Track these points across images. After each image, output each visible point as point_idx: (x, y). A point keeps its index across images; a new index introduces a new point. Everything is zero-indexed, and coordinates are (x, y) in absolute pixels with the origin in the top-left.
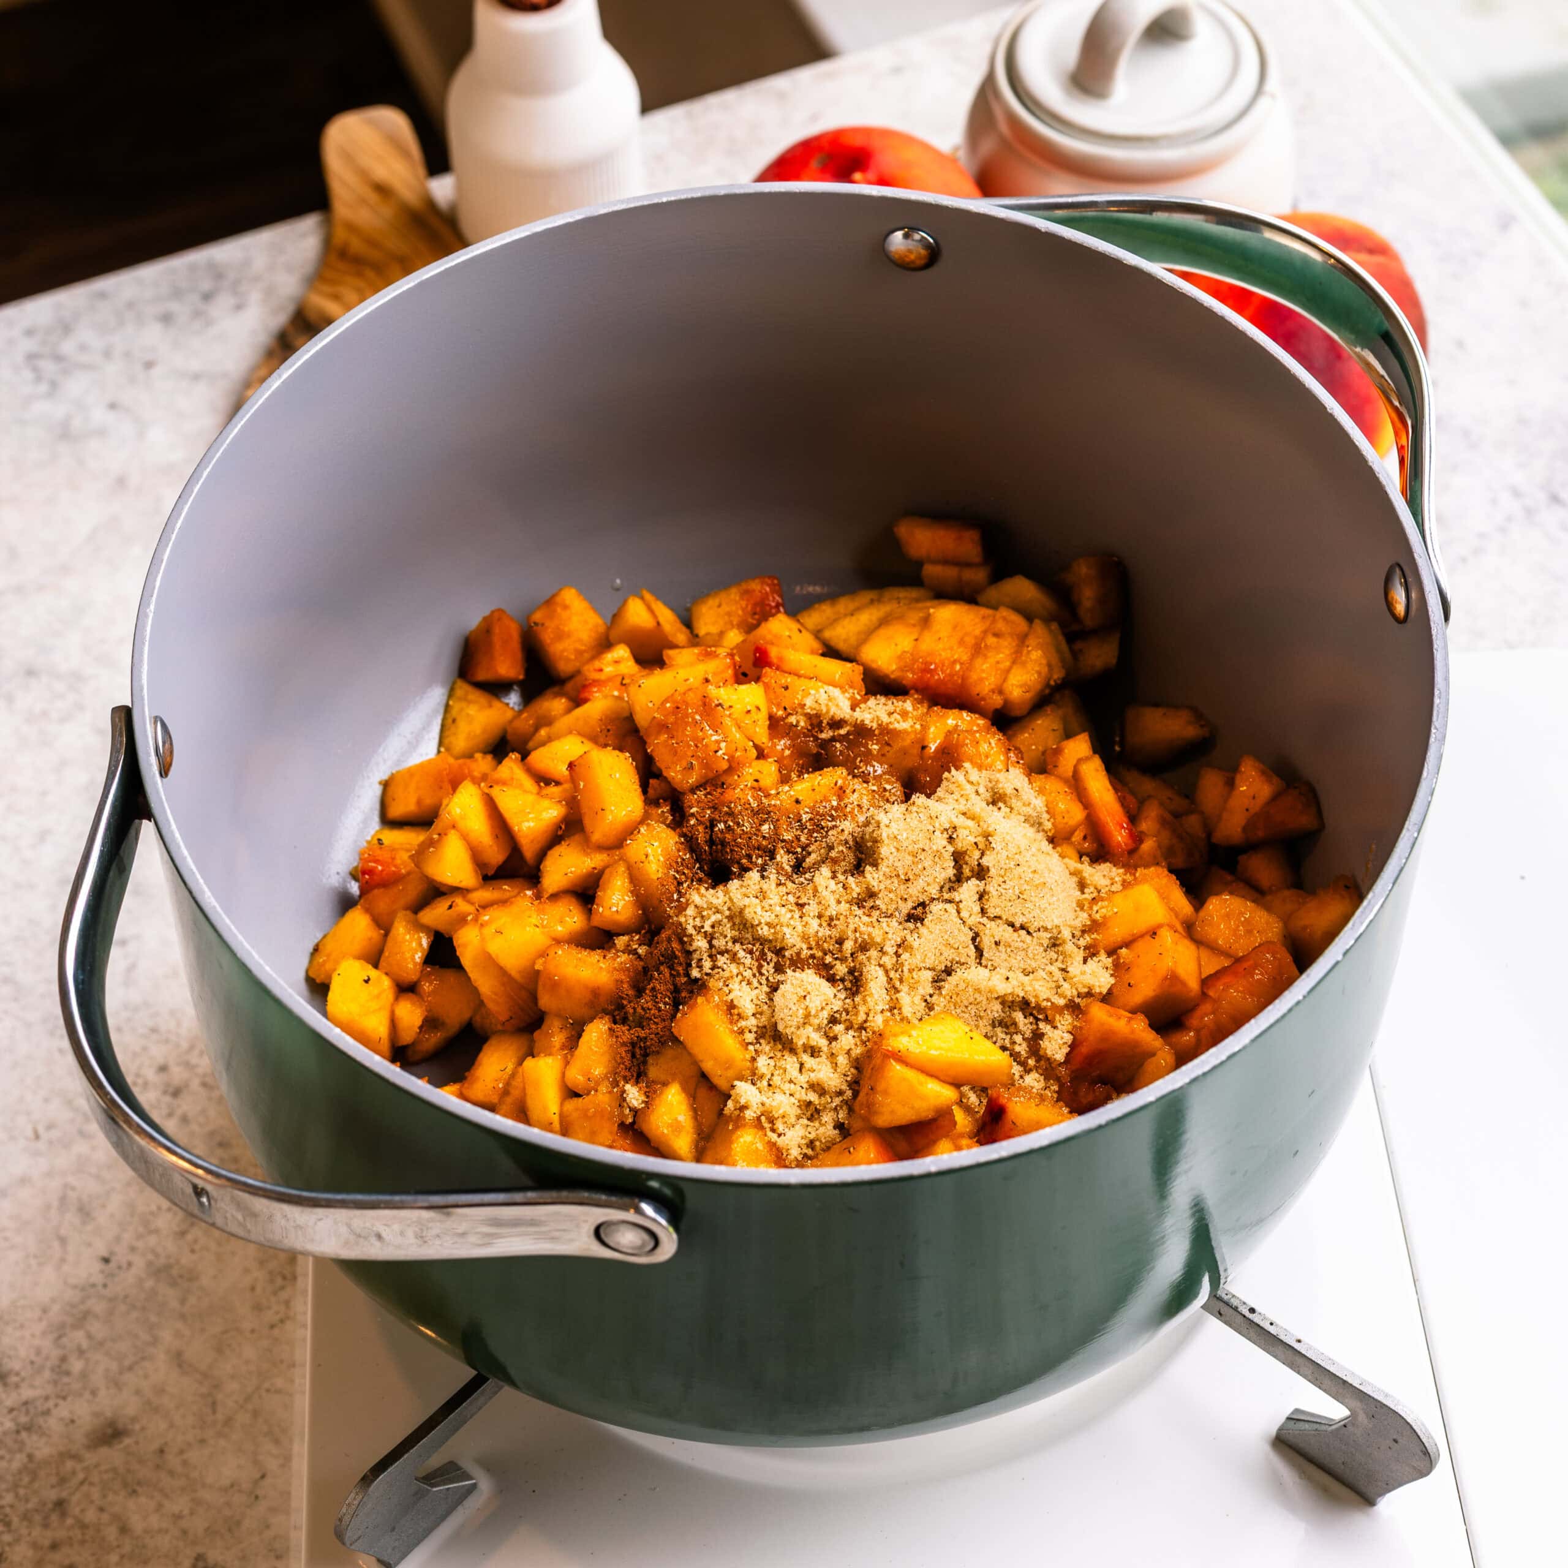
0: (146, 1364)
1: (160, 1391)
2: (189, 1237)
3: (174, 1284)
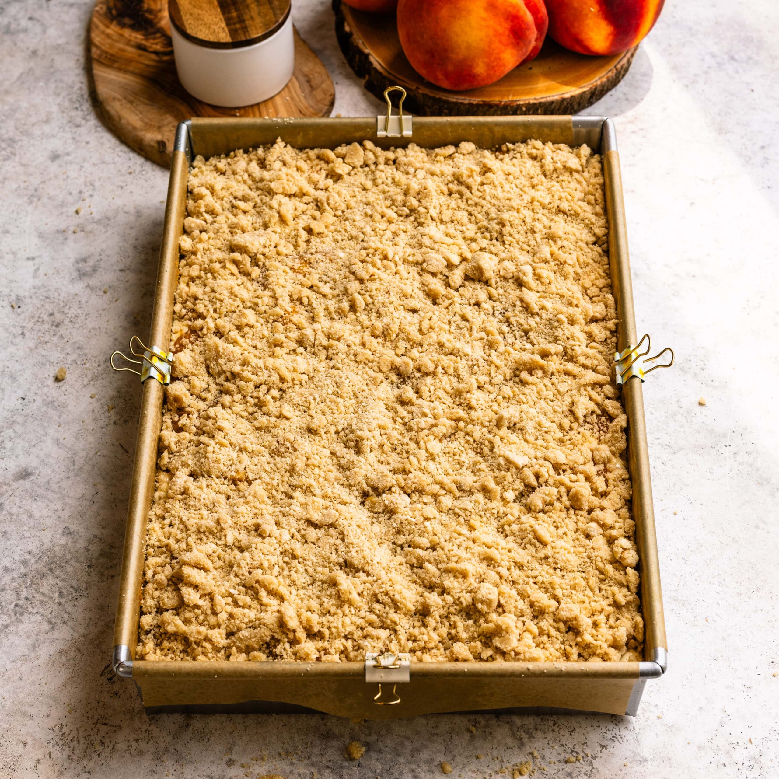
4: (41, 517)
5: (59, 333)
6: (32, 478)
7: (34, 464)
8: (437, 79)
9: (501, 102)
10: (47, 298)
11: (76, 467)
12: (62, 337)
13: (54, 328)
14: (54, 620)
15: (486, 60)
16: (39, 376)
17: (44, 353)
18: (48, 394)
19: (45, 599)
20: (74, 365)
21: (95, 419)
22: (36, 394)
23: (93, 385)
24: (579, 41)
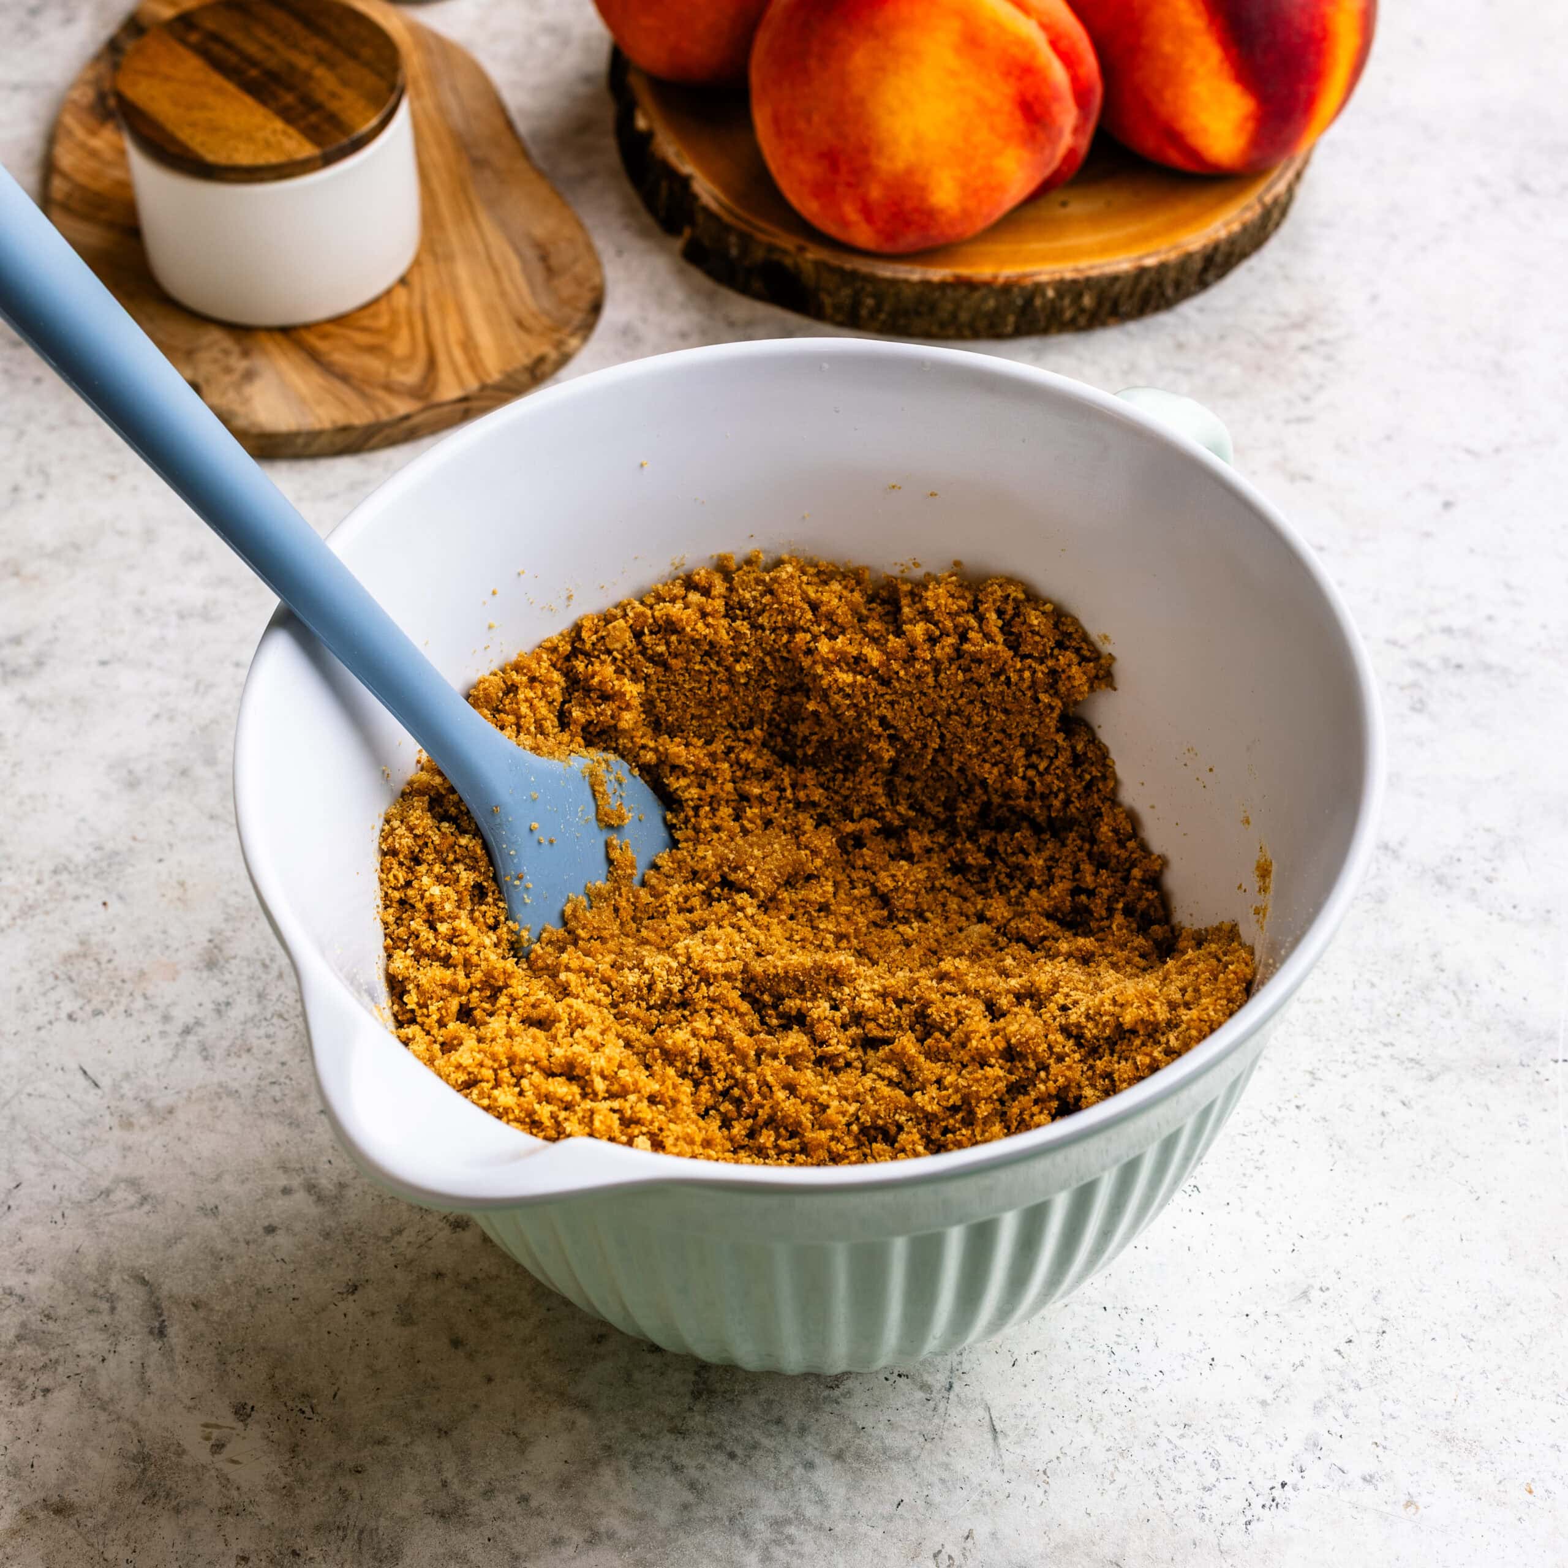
8: (845, 224)
9: (995, 277)
15: (958, 173)
21: (24, 1009)
23: (23, 929)
24: (1175, 137)
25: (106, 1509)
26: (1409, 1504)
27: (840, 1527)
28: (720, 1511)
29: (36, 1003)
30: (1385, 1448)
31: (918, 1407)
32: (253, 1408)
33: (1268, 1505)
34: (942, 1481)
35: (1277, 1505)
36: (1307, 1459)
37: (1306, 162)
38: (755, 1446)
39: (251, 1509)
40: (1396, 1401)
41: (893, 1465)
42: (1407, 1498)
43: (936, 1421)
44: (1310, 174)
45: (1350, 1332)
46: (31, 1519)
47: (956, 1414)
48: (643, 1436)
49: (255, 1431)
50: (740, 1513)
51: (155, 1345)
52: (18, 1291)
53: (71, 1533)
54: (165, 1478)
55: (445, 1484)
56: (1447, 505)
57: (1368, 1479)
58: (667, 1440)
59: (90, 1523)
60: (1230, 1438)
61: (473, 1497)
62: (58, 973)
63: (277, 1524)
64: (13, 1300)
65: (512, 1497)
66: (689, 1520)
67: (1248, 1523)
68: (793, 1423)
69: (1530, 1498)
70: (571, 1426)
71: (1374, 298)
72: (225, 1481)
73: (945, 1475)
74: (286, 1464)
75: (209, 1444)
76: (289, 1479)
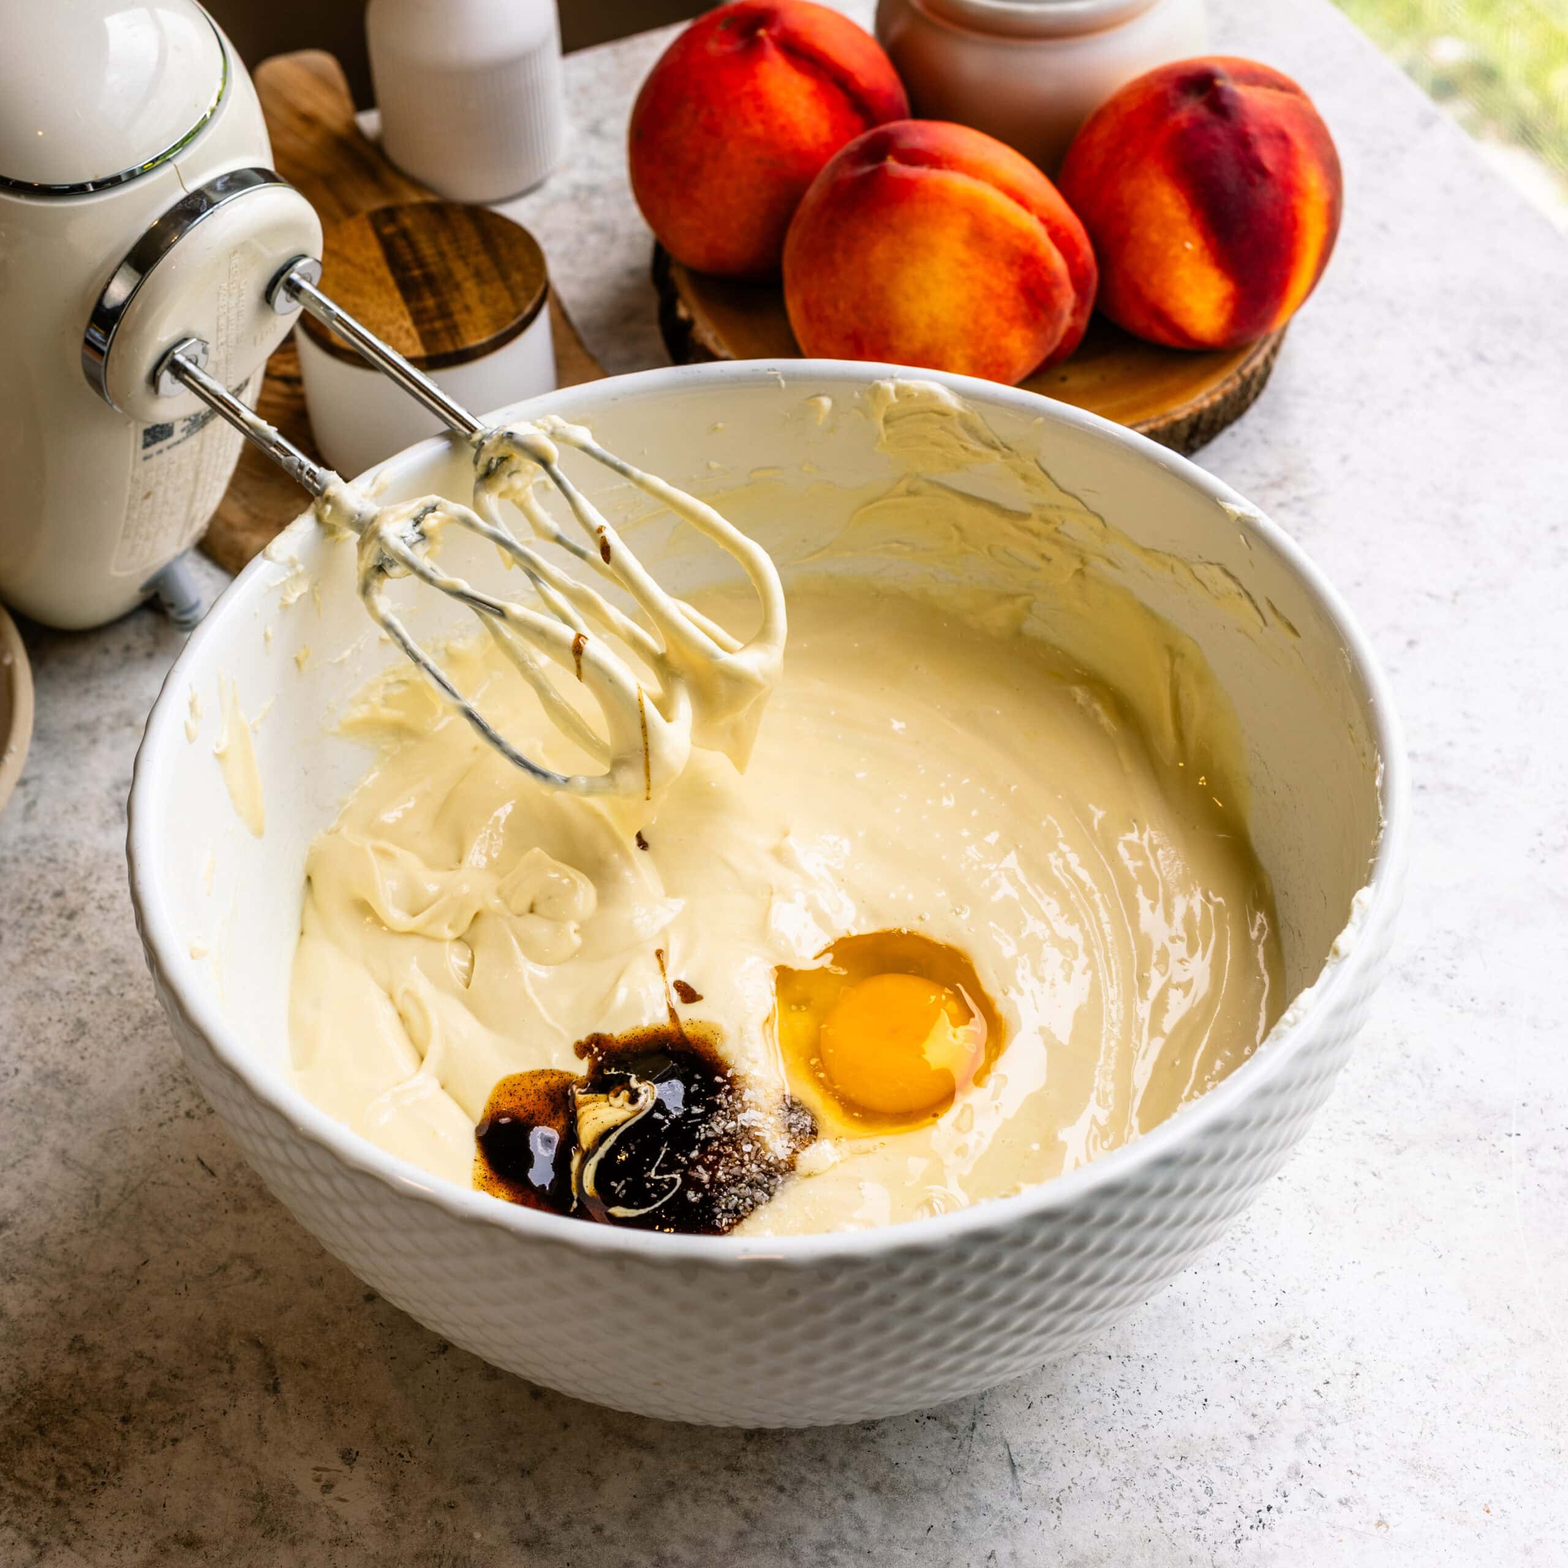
0: (30, 1161)
1: (44, 1186)
2: (79, 1045)
3: (62, 1088)
4: (22, 1315)
5: (74, 933)
6: (7, 1233)
7: (12, 1204)
10: (50, 860)
11: (102, 1208)
12: (79, 939)
13: (63, 921)
14: (43, 1539)
16: (29, 1021)
17: (41, 972)
18: (47, 1057)
19: (24, 1493)
20: (104, 997)
21: (146, 1108)
22: (21, 1057)
23: (144, 1037)
24: (1162, 316)
25: (230, 1542)
26: (1380, 1523)
27: (878, 1550)
28: (772, 1538)
29: (158, 1103)
30: (1359, 1475)
31: (945, 1444)
32: (357, 1453)
33: (1255, 1526)
34: (967, 1508)
35: (1264, 1525)
36: (1290, 1485)
37: (1281, 338)
38: (802, 1480)
39: (357, 1540)
40: (1369, 1434)
41: (924, 1496)
42: (1379, 1518)
43: (962, 1457)
44: (1286, 347)
45: (1327, 1375)
46: (164, 1551)
47: (979, 1451)
48: (702, 1473)
49: (360, 1472)
50: (789, 1539)
51: (270, 1399)
52: (148, 1354)
53: (200, 1563)
54: (281, 1515)
55: (528, 1517)
56: (1411, 643)
57: (1345, 1502)
58: (724, 1476)
59: (217, 1554)
60: (1221, 1468)
61: (554, 1528)
62: (176, 1076)
63: (381, 1553)
64: (143, 1363)
65: (588, 1528)
66: (744, 1545)
67: (1238, 1542)
68: (835, 1460)
69: (1487, 1516)
70: (639, 1466)
71: (1344, 459)
72: (335, 1517)
73: (969, 1503)
74: (388, 1502)
75: (319, 1485)
76: (390, 1515)
